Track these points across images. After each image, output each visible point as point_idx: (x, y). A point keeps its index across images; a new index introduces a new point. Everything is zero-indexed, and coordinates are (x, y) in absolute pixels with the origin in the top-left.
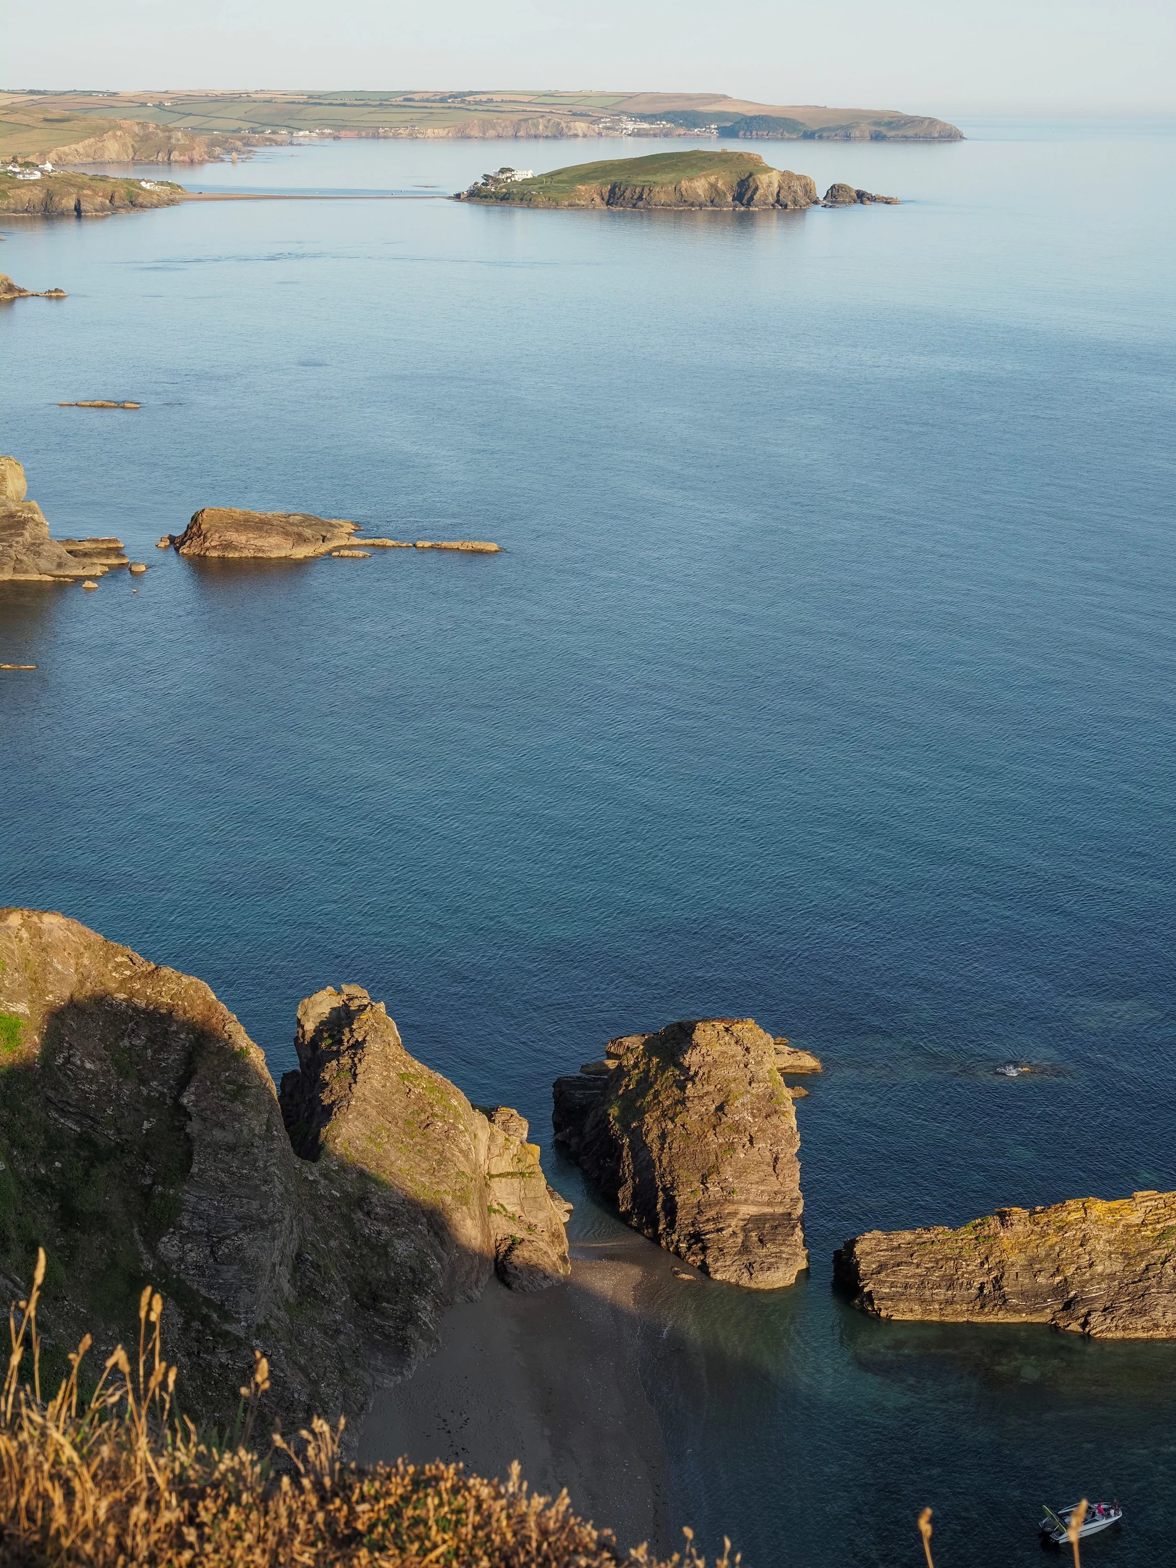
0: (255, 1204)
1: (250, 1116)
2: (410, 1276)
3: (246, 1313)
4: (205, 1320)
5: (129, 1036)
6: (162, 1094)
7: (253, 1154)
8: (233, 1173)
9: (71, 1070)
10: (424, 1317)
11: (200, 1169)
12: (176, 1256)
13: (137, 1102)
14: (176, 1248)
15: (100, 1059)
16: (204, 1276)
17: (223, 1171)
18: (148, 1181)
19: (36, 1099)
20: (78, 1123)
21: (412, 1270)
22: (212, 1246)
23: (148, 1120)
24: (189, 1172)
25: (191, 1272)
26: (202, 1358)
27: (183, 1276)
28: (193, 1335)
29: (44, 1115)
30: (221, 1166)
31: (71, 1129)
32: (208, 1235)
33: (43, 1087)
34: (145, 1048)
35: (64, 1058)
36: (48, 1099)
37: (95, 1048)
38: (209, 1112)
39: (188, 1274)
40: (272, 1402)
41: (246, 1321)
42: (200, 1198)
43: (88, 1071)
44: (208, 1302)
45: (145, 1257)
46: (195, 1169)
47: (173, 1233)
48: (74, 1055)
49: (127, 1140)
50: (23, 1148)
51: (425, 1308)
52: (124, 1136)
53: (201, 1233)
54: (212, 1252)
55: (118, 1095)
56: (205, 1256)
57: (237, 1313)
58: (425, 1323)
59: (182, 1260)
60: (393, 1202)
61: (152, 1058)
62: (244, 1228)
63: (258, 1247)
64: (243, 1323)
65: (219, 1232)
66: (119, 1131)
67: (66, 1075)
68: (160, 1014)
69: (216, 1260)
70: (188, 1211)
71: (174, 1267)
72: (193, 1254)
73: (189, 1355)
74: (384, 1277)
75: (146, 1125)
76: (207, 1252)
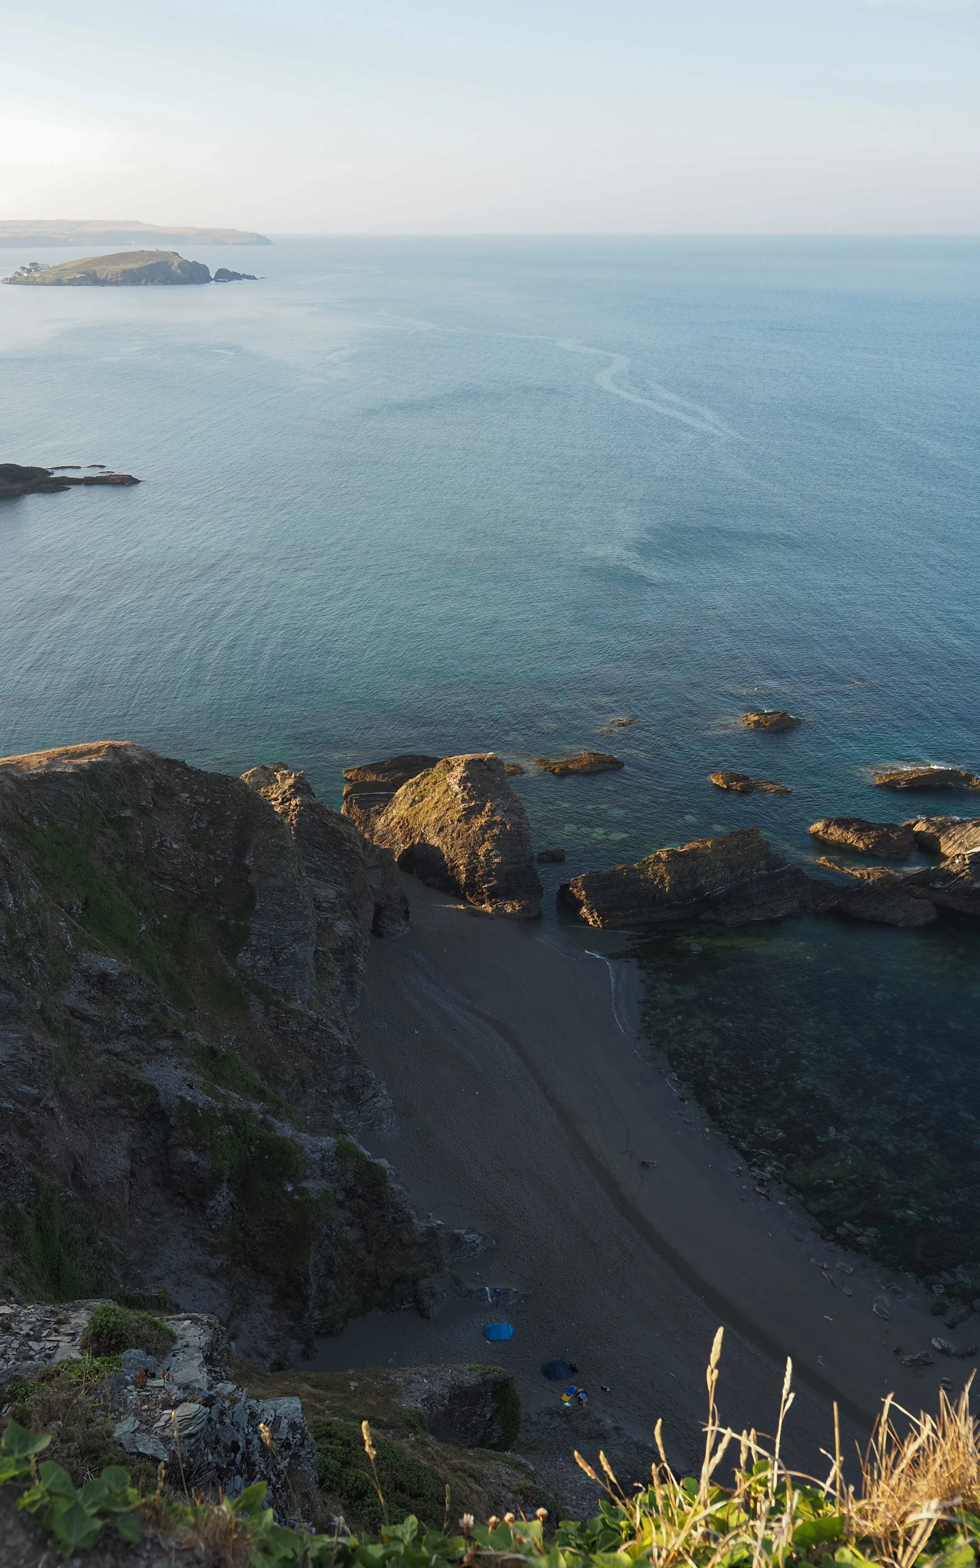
0: (301, 923)
1: (291, 866)
2: (350, 943)
3: (301, 994)
4: (277, 1004)
5: (196, 822)
6: (225, 858)
7: (297, 891)
8: (285, 905)
9: (163, 851)
10: (360, 967)
11: (261, 906)
12: (250, 964)
13: (209, 866)
14: (249, 959)
15: (180, 841)
16: (270, 975)
17: (277, 905)
18: (223, 918)
19: (145, 874)
20: (171, 885)
21: (351, 939)
22: (274, 956)
23: (217, 877)
24: (254, 908)
25: (261, 974)
26: (280, 1029)
27: (256, 977)
28: (272, 1015)
29: (150, 884)
30: (275, 902)
31: (168, 890)
32: (271, 948)
33: (148, 865)
34: (207, 828)
35: (158, 843)
36: (152, 873)
37: (175, 833)
38: (264, 868)
39: (260, 975)
40: (327, 1049)
41: (301, 1000)
42: (263, 925)
43: (175, 850)
44: (275, 991)
45: (229, 968)
46: (258, 907)
47: (247, 950)
48: (165, 841)
49: (204, 892)
50: (145, 910)
51: (360, 961)
52: (203, 890)
53: (266, 947)
54: (274, 958)
55: (196, 864)
56: (270, 961)
57: (295, 995)
58: (361, 970)
59: (254, 967)
60: (332, 898)
61: (214, 835)
62: (295, 940)
63: (305, 951)
64: (299, 1001)
65: (278, 945)
66: (199, 887)
67: (160, 854)
68: (215, 804)
69: (277, 963)
70: (254, 934)
71: (249, 972)
72: (261, 962)
73: (272, 1028)
74: (335, 947)
75: (217, 881)
76: (271, 959)
